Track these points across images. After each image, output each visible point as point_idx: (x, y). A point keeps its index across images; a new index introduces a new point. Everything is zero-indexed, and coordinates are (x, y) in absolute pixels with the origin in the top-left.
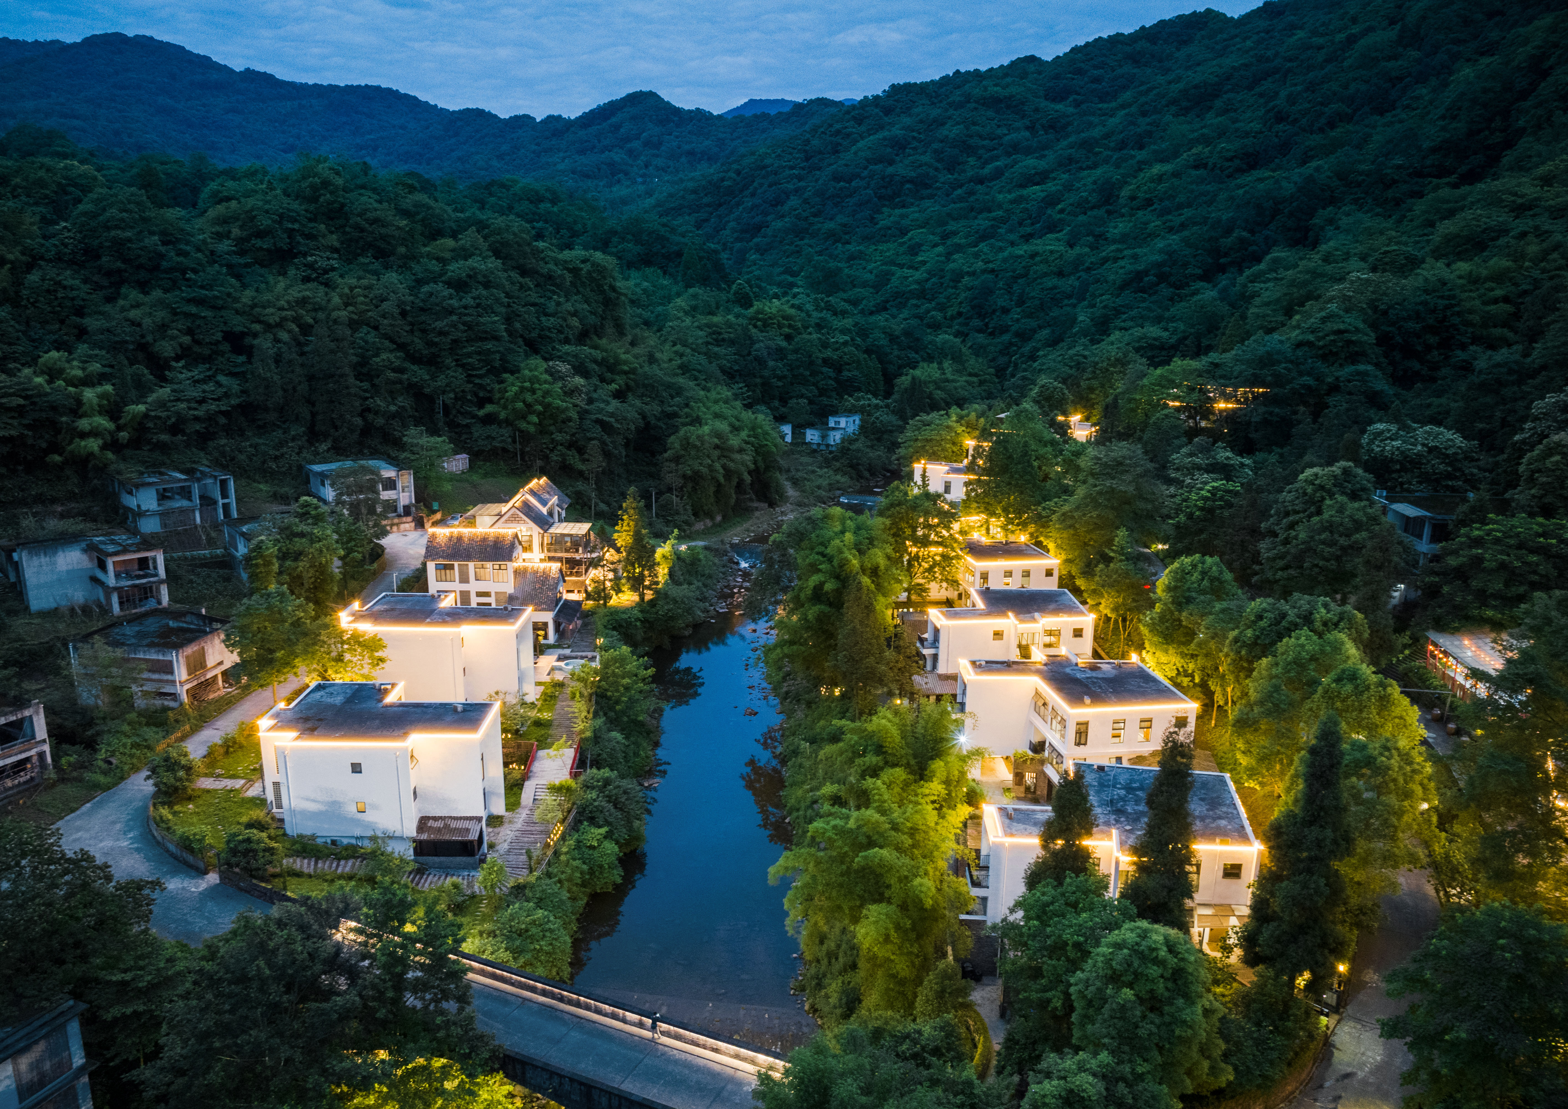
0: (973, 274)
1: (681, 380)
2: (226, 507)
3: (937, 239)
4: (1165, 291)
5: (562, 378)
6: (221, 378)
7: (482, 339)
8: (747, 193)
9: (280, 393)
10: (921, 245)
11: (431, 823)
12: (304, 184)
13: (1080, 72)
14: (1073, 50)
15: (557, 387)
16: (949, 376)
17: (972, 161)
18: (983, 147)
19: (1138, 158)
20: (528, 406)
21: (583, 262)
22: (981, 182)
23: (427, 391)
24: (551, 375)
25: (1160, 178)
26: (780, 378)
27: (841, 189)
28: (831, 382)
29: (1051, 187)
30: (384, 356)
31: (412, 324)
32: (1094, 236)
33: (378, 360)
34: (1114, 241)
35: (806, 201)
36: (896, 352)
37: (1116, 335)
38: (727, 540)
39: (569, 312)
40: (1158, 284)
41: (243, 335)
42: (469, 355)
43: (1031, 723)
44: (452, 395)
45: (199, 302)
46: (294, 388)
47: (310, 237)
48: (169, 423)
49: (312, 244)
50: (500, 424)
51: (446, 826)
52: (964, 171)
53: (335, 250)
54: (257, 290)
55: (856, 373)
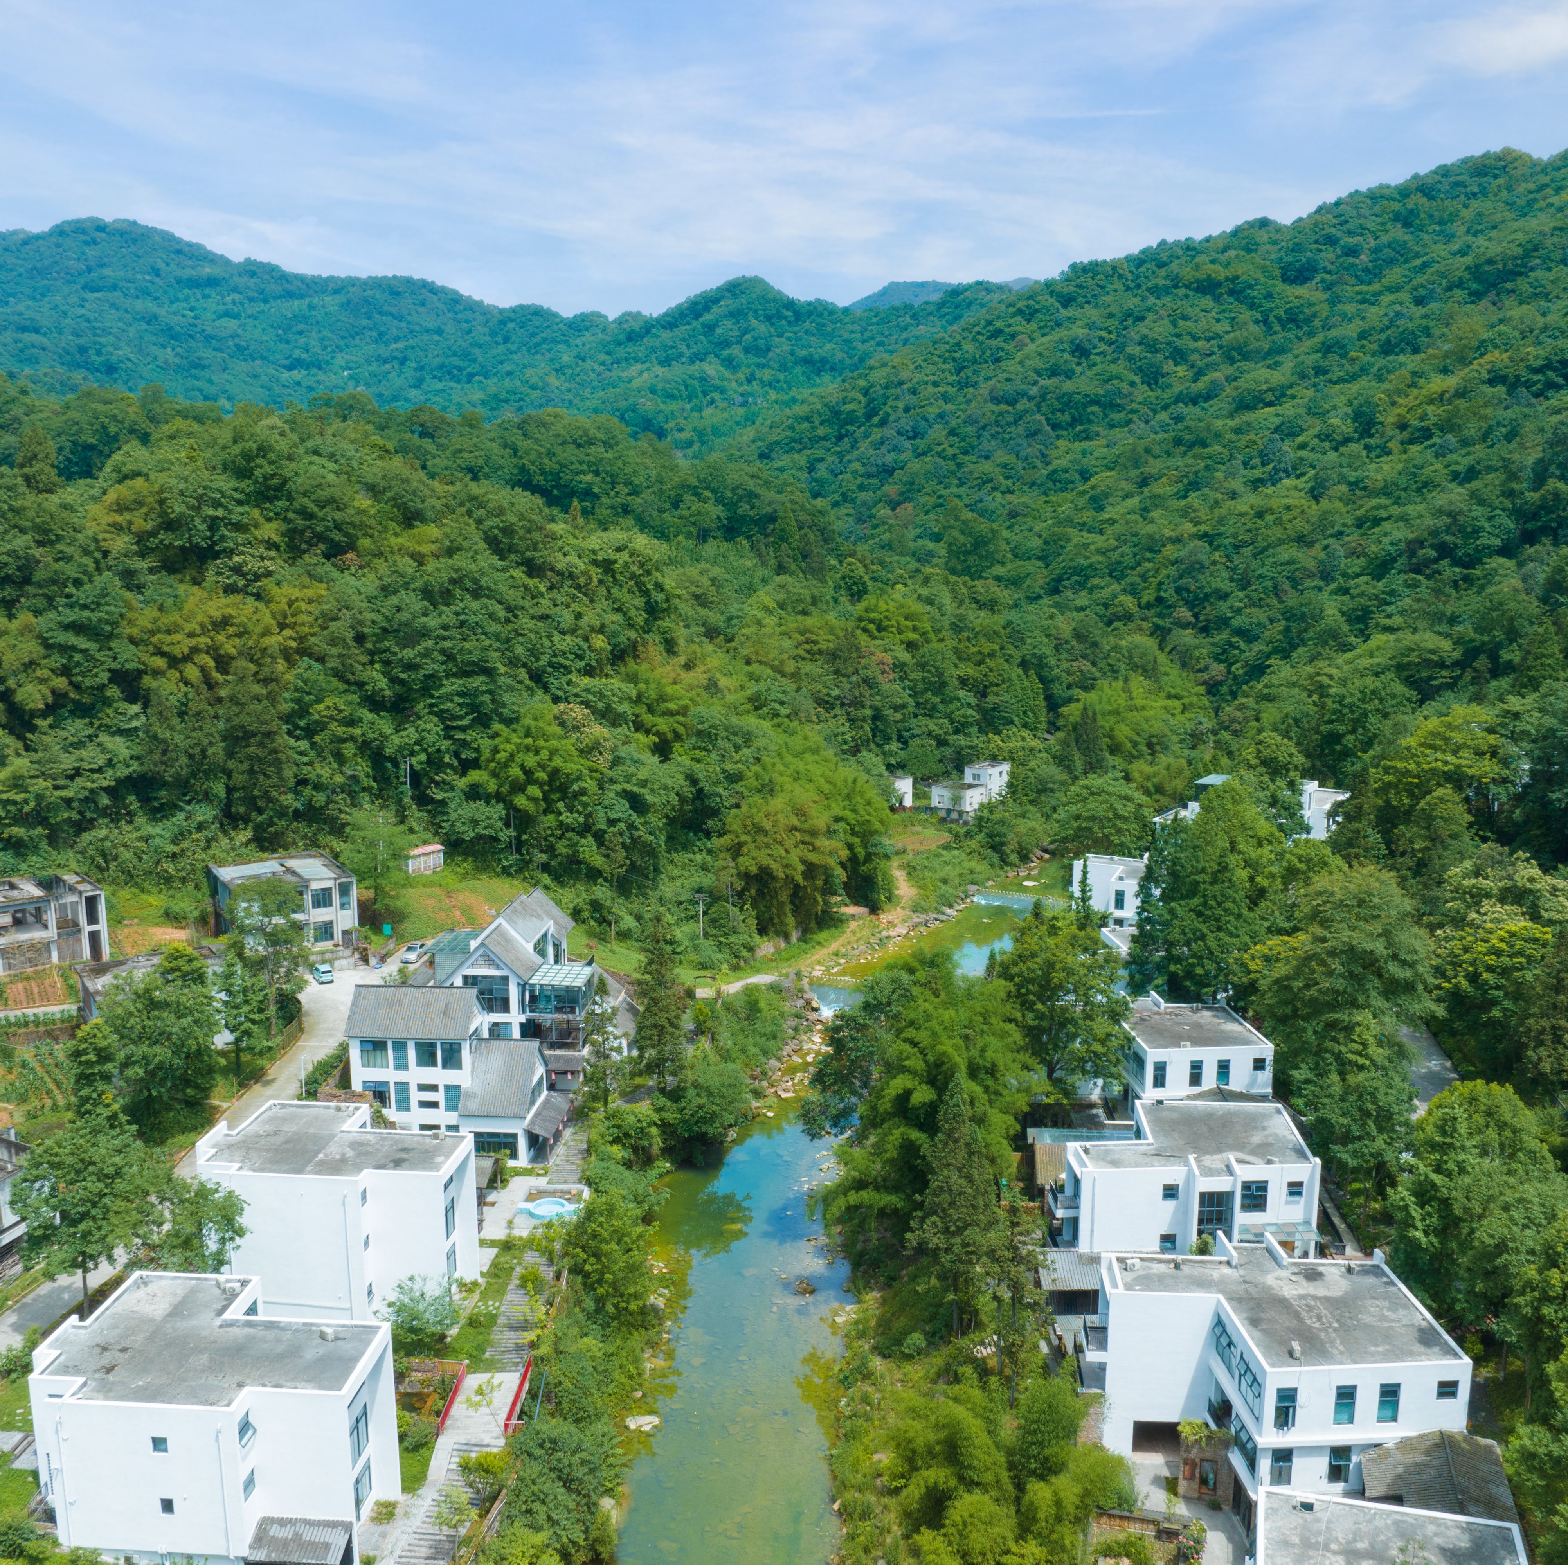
0: (1177, 540)
1: (751, 722)
2: (94, 937)
3: (1128, 487)
4: (1449, 571)
5: (576, 728)
6: (104, 738)
7: (467, 674)
8: (876, 419)
9: (184, 760)
10: (1107, 496)
11: (275, 1531)
12: (236, 450)
13: (1331, 241)
14: (1319, 210)
15: (568, 745)
16: (1139, 702)
17: (1181, 370)
18: (1195, 350)
19: (1410, 367)
20: (528, 772)
21: (619, 550)
22: (1194, 401)
23: (388, 751)
24: (562, 724)
25: (1440, 398)
26: (897, 708)
27: (1001, 414)
28: (970, 712)
29: (1288, 409)
30: (328, 702)
31: (372, 653)
32: (1350, 484)
33: (321, 707)
34: (1377, 493)
35: (952, 433)
36: (1065, 665)
37: (1379, 639)
38: (805, 971)
39: (593, 629)
40: (1436, 561)
41: (140, 673)
42: (449, 698)
43: (1211, 1372)
44: (423, 757)
45: (77, 628)
46: (203, 751)
47: (239, 527)
48: (26, 809)
49: (241, 538)
50: (487, 799)
51: (297, 1537)
52: (1169, 386)
53: (271, 545)
54: (161, 608)
55: (1006, 697)
